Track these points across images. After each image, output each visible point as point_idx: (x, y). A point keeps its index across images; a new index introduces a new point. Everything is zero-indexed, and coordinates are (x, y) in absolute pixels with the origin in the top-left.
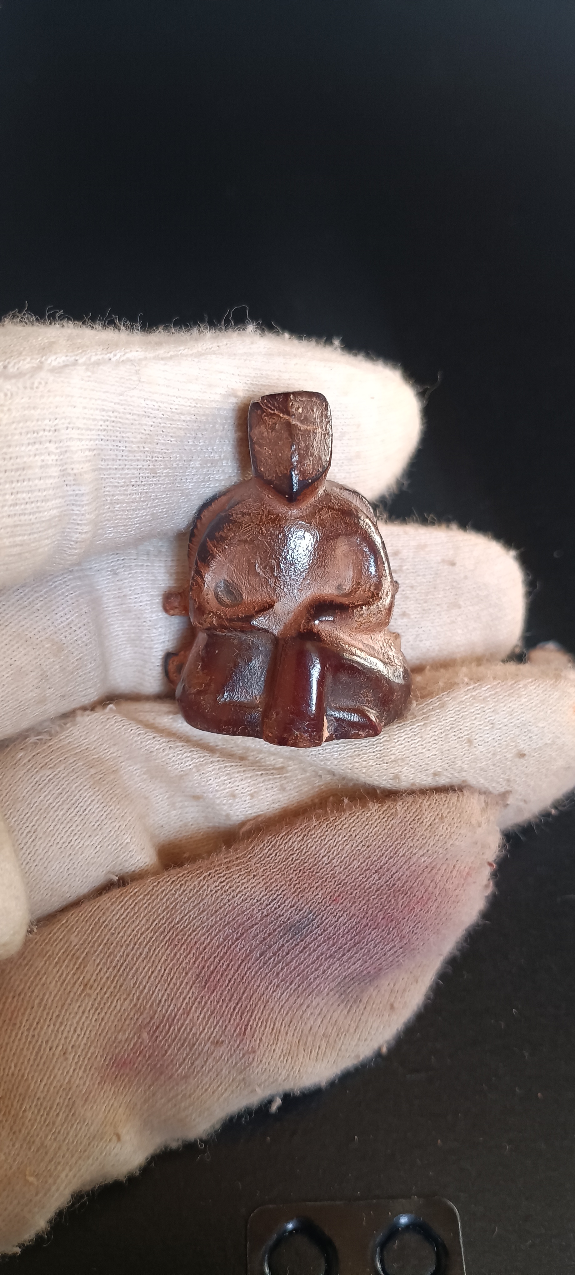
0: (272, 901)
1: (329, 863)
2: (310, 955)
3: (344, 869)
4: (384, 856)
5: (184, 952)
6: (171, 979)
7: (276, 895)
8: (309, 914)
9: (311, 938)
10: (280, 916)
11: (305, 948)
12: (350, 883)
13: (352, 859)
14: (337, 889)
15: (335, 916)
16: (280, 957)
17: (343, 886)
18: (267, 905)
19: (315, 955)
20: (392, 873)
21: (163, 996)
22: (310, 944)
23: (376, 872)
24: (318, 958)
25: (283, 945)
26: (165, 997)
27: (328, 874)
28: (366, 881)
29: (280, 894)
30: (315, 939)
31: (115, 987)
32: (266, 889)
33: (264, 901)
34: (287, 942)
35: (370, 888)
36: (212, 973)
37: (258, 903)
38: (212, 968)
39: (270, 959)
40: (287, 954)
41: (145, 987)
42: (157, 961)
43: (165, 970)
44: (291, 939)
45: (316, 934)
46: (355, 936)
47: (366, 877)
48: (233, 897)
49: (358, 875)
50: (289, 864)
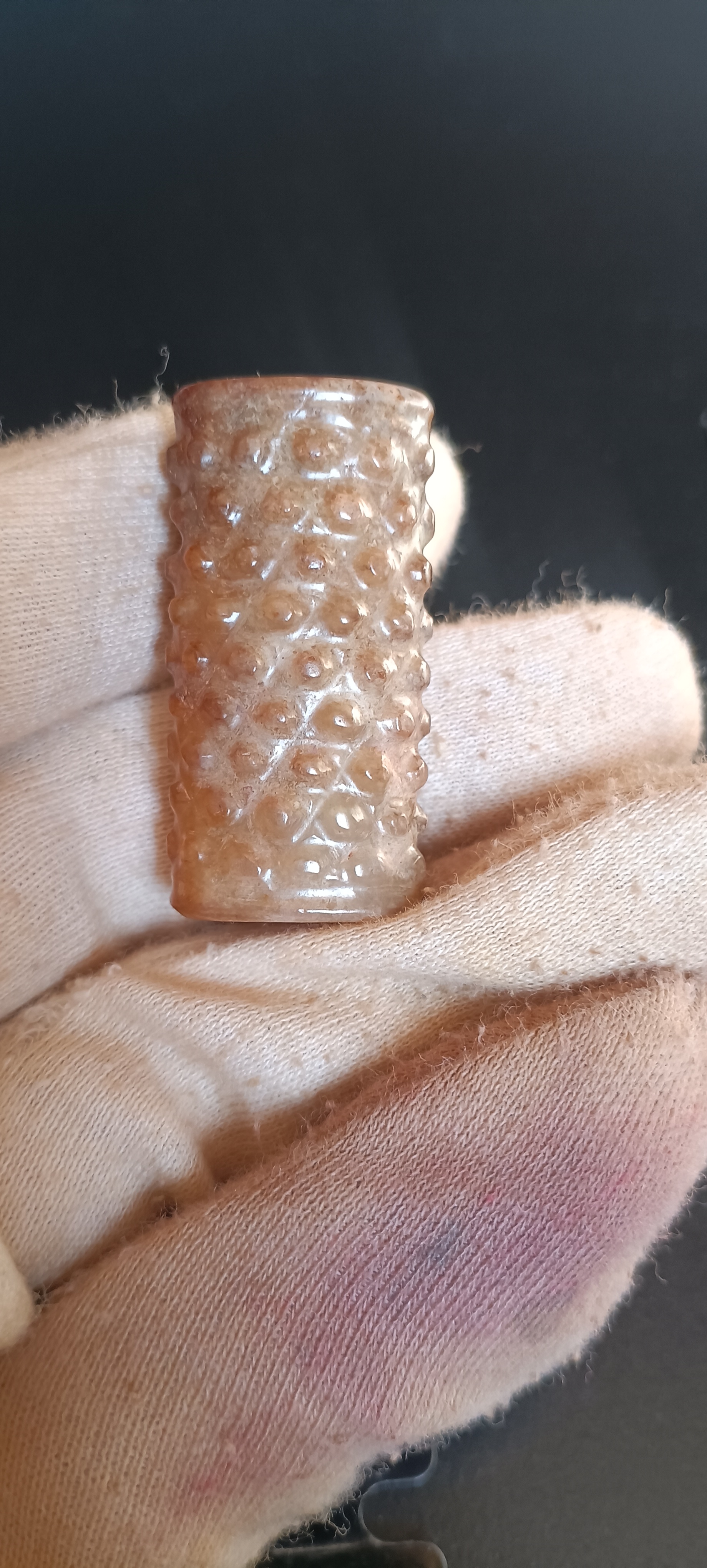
0: (391, 1216)
1: (470, 1143)
2: (464, 1287)
3: (494, 1149)
4: (552, 1118)
5: (272, 1316)
6: (258, 1360)
7: (394, 1207)
8: (450, 1226)
9: (461, 1260)
10: (407, 1237)
11: (455, 1278)
12: (508, 1169)
13: (503, 1132)
14: (487, 1182)
15: (491, 1223)
16: (421, 1298)
17: (496, 1176)
18: (384, 1225)
19: (474, 1283)
20: (571, 1142)
21: (248, 1386)
22: (460, 1270)
23: (545, 1145)
24: (478, 1289)
25: (421, 1281)
26: (252, 1385)
27: (471, 1160)
28: (533, 1161)
29: (402, 1205)
30: (468, 1262)
31: (176, 1380)
32: (379, 1200)
33: (378, 1219)
34: (427, 1273)
35: (541, 1171)
36: (319, 1340)
37: (371, 1224)
38: (318, 1333)
39: (405, 1303)
40: (430, 1291)
41: (219, 1378)
42: (232, 1335)
43: (246, 1348)
44: (431, 1268)
45: (468, 1253)
46: (528, 1247)
47: (530, 1155)
48: (333, 1221)
49: (517, 1153)
50: (409, 1154)
